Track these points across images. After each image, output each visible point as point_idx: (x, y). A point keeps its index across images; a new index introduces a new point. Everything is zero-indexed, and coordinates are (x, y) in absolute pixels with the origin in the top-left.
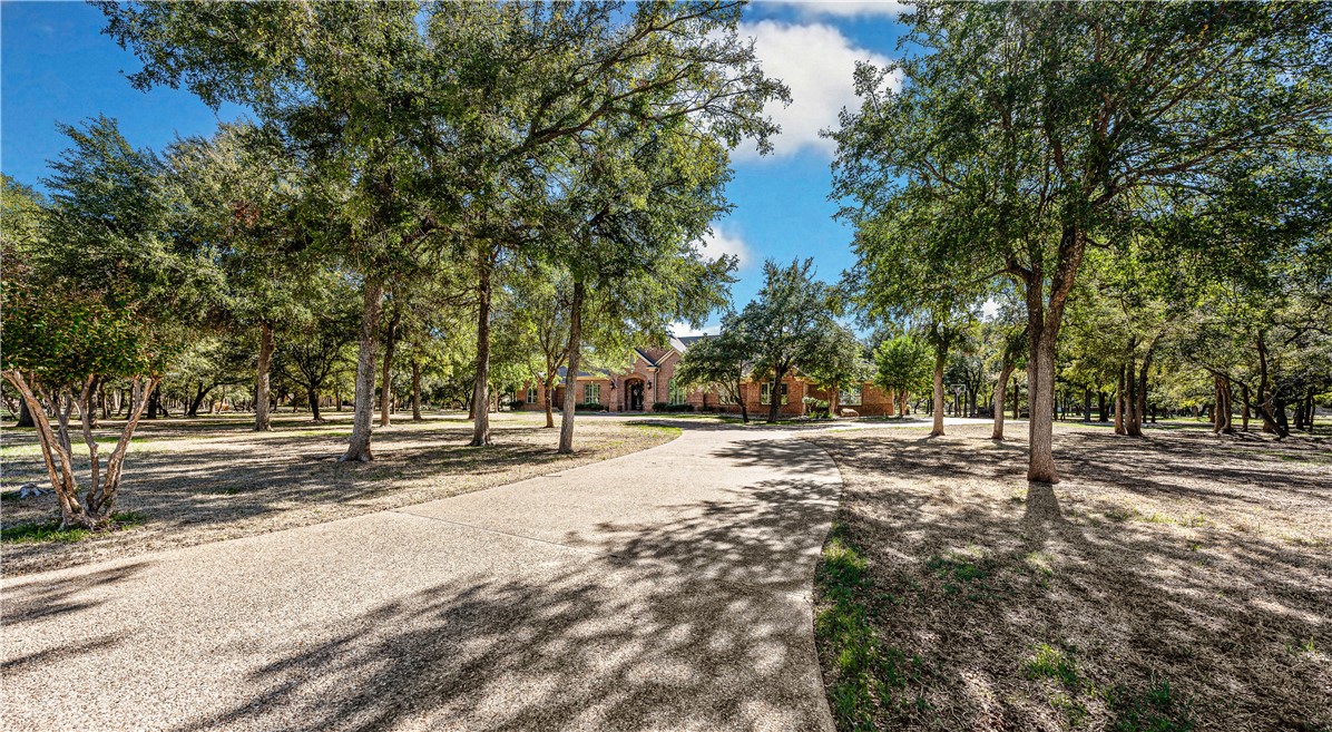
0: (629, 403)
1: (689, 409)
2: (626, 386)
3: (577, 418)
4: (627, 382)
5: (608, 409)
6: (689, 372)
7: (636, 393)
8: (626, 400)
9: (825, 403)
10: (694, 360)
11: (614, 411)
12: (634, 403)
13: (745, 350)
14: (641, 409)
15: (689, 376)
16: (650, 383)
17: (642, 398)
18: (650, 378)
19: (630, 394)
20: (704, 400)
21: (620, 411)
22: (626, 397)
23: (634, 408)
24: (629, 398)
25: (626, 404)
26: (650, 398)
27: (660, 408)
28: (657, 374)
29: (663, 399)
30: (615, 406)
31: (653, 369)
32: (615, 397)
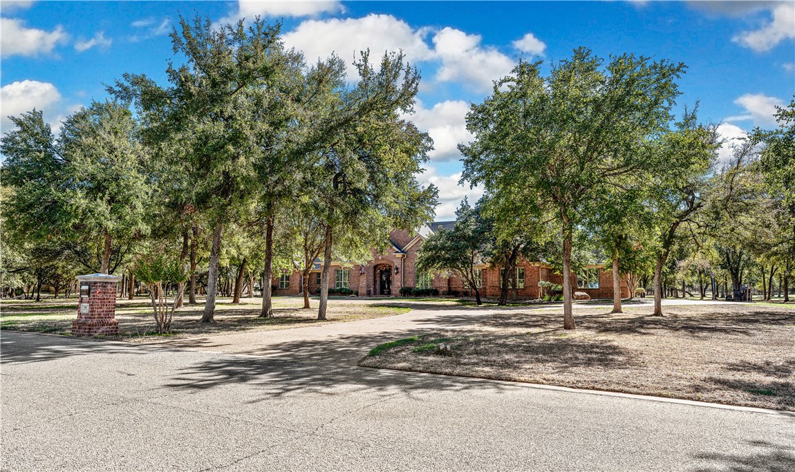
0: (378, 287)
1: (434, 293)
2: (375, 271)
3: (329, 302)
4: (375, 267)
5: (357, 294)
6: (427, 259)
7: (384, 278)
8: (375, 285)
9: (560, 287)
10: (431, 250)
11: (363, 295)
12: (382, 287)
13: (475, 241)
14: (389, 293)
15: (428, 263)
16: (397, 269)
17: (389, 282)
18: (397, 263)
19: (378, 279)
20: (449, 284)
21: (369, 295)
22: (375, 281)
23: (382, 293)
24: (378, 282)
25: (375, 288)
26: (397, 283)
27: (407, 292)
28: (404, 259)
29: (410, 284)
30: (364, 291)
31: (399, 255)
32: (363, 283)
